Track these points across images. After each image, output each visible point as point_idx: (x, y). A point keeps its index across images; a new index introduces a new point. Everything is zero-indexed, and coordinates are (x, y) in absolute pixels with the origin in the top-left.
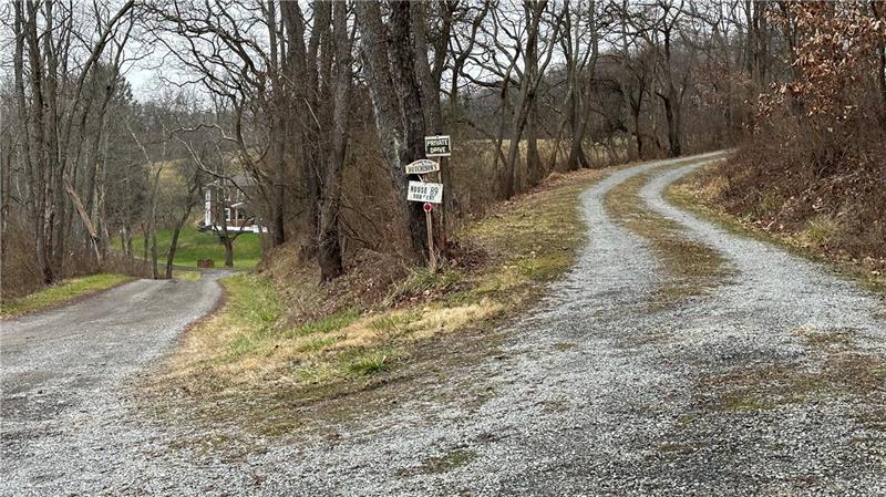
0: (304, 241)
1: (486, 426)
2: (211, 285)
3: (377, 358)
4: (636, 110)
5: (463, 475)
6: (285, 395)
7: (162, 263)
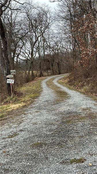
1: (21, 128)
4: (52, 65)
5: (16, 138)
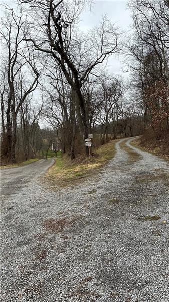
0: (68, 152)
1: (99, 186)
2: (53, 161)
3: (80, 173)
4: (125, 129)
5: (94, 195)
6: (65, 180)
7: (45, 156)
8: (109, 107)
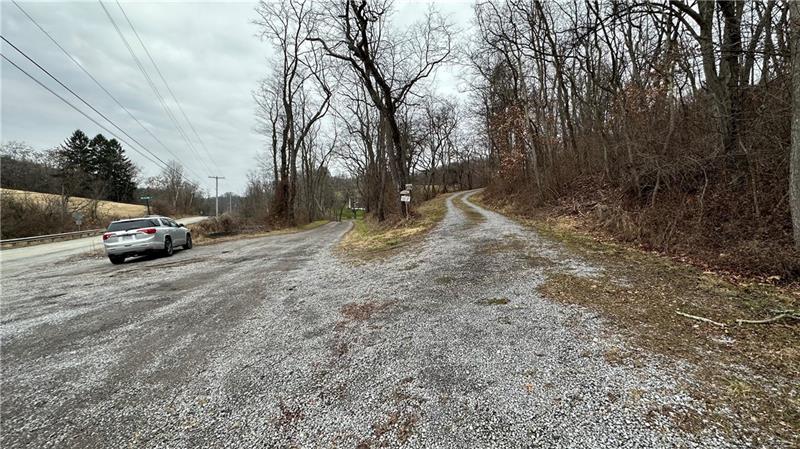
0: (374, 211)
1: (421, 258)
2: (351, 224)
3: (393, 241)
6: (370, 251)
7: (339, 217)
8: (436, 144)
